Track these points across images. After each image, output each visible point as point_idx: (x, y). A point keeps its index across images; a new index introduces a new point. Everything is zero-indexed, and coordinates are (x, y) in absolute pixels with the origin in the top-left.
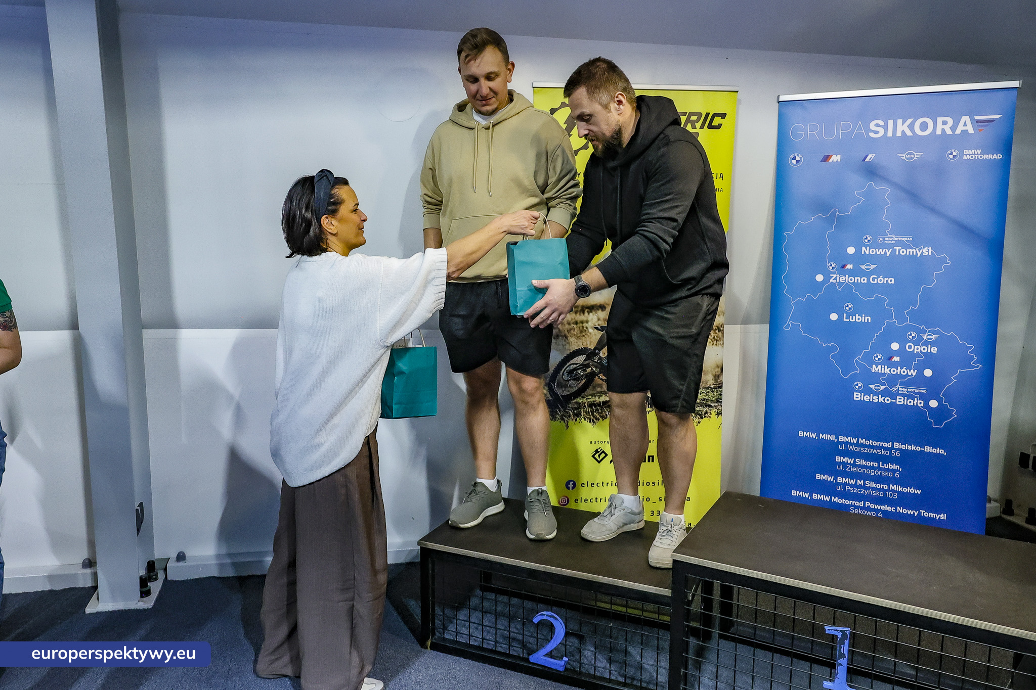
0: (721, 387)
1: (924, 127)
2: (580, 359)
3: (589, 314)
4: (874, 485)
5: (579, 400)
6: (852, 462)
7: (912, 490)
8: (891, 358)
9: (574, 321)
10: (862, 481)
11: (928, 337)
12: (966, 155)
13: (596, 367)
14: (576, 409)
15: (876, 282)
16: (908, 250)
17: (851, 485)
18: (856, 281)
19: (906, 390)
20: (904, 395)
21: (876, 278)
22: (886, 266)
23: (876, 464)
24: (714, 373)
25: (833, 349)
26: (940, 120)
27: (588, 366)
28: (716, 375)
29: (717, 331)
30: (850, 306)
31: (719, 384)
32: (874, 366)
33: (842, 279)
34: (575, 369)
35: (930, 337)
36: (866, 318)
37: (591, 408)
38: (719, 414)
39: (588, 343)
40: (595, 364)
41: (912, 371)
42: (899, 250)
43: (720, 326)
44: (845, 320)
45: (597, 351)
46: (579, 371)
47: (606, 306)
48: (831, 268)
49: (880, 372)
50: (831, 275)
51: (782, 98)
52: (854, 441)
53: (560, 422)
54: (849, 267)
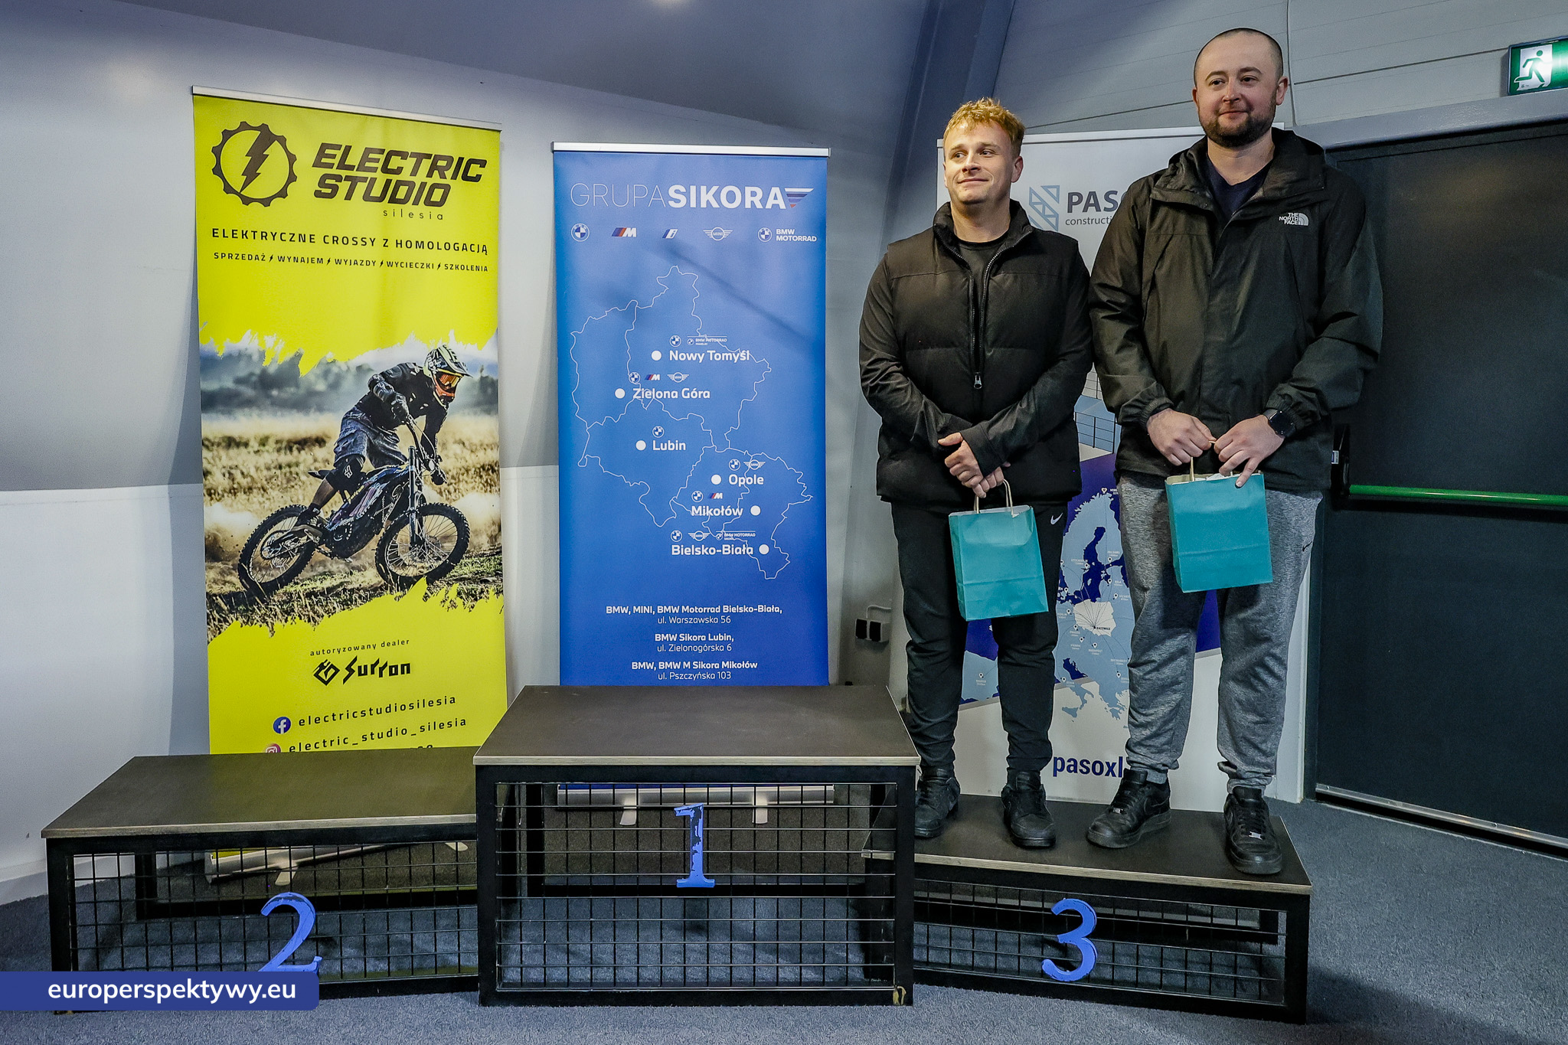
0: (499, 553)
1: (731, 197)
2: (289, 524)
3: (299, 452)
4: (703, 666)
5: (289, 588)
6: (675, 640)
7: (746, 665)
8: (712, 495)
9: (275, 463)
10: (689, 663)
11: (753, 465)
12: (779, 235)
13: (315, 535)
14: (285, 602)
15: (688, 397)
16: (723, 355)
17: (676, 671)
18: (665, 397)
19: (732, 535)
20: (730, 543)
21: (688, 391)
22: (700, 375)
23: (703, 638)
24: (489, 533)
25: (643, 488)
26: (748, 190)
27: (301, 533)
28: (492, 535)
29: (490, 472)
30: (660, 430)
31: (498, 548)
32: (693, 508)
33: (649, 394)
34: (280, 540)
35: (755, 465)
36: (681, 445)
37: (311, 599)
38: (499, 592)
39: (301, 497)
40: (313, 529)
41: (738, 510)
42: (714, 354)
43: (493, 464)
44: (655, 449)
45: (315, 510)
46: (288, 543)
47: (325, 439)
48: (633, 379)
49: (701, 514)
50: (634, 389)
51: (558, 146)
52: (676, 610)
53: (261, 626)
54: (656, 377)
